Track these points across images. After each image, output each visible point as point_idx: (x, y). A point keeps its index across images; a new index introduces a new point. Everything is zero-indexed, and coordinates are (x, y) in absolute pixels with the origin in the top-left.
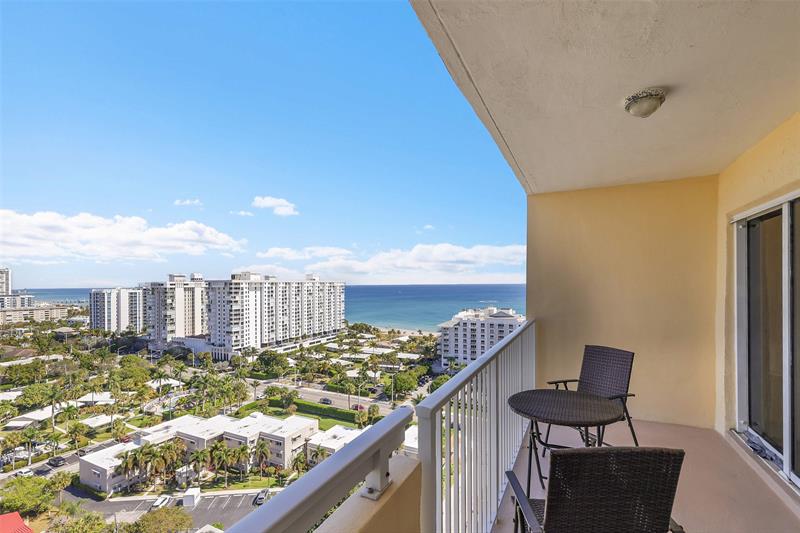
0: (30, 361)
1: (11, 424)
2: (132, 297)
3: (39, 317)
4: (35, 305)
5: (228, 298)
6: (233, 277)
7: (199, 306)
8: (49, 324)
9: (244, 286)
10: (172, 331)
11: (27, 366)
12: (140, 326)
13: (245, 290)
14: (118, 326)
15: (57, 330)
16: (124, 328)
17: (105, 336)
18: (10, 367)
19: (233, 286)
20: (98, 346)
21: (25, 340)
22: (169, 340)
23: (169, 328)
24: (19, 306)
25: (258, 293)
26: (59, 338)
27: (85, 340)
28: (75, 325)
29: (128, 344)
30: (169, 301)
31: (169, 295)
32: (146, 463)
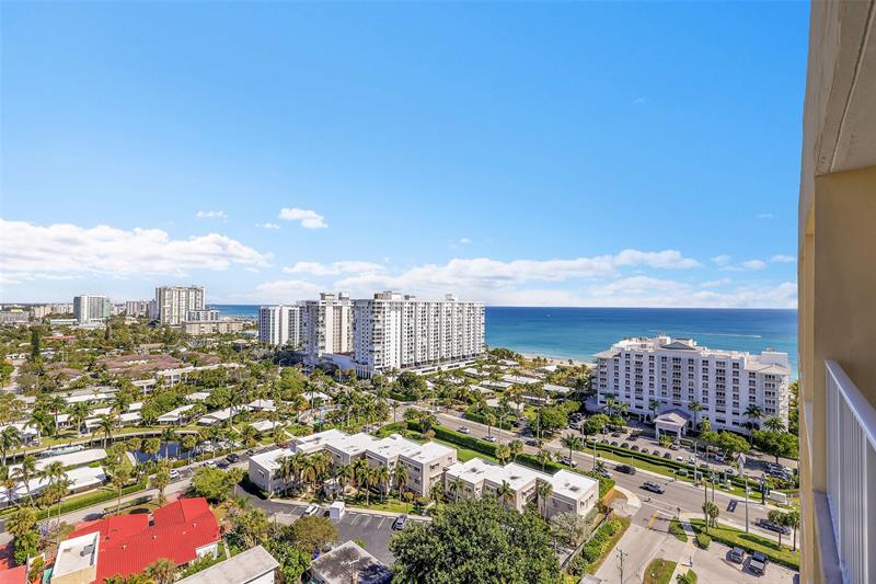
0: (216, 367)
1: (202, 420)
2: (291, 313)
3: (223, 329)
4: (221, 319)
5: (371, 317)
6: (376, 296)
7: (346, 324)
8: (229, 336)
9: (385, 305)
10: (323, 348)
11: (214, 372)
12: (297, 341)
13: (386, 310)
14: (280, 340)
15: (235, 342)
16: (284, 343)
17: (270, 348)
18: (202, 372)
19: (376, 306)
20: (264, 357)
21: (213, 349)
22: (320, 355)
23: (320, 344)
24: (209, 320)
25: (399, 312)
26: (236, 348)
27: (255, 352)
28: (248, 338)
29: (288, 357)
30: (321, 319)
31: (320, 313)
32: (300, 470)
